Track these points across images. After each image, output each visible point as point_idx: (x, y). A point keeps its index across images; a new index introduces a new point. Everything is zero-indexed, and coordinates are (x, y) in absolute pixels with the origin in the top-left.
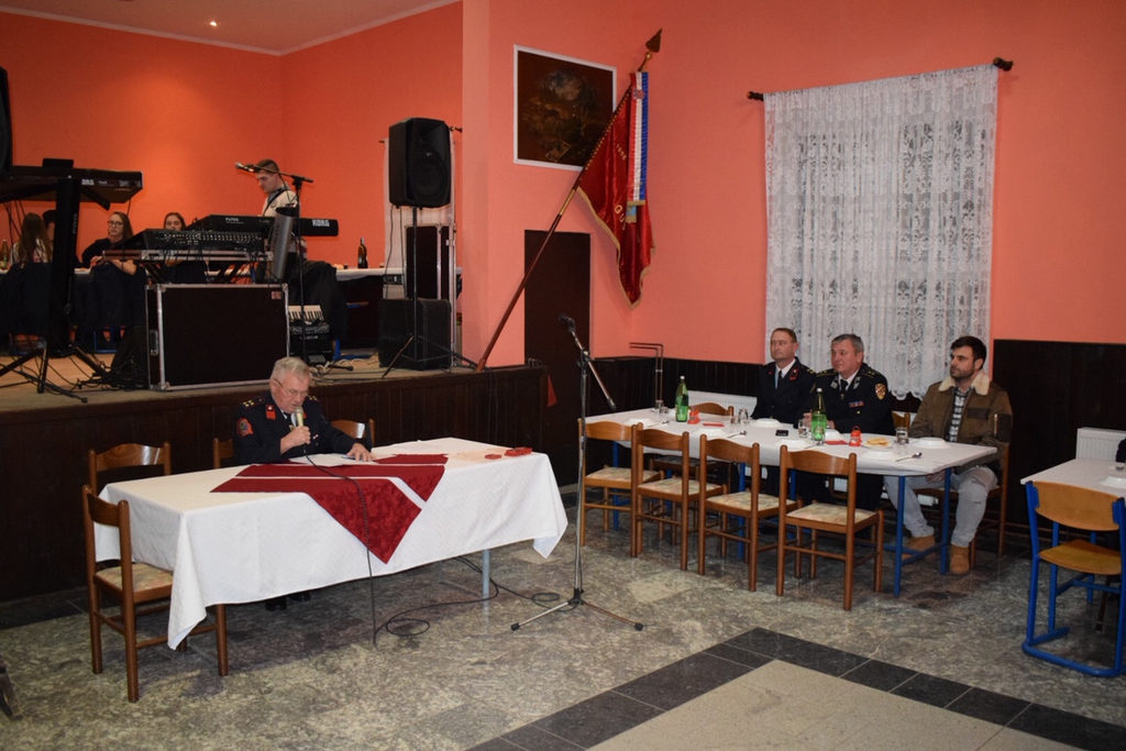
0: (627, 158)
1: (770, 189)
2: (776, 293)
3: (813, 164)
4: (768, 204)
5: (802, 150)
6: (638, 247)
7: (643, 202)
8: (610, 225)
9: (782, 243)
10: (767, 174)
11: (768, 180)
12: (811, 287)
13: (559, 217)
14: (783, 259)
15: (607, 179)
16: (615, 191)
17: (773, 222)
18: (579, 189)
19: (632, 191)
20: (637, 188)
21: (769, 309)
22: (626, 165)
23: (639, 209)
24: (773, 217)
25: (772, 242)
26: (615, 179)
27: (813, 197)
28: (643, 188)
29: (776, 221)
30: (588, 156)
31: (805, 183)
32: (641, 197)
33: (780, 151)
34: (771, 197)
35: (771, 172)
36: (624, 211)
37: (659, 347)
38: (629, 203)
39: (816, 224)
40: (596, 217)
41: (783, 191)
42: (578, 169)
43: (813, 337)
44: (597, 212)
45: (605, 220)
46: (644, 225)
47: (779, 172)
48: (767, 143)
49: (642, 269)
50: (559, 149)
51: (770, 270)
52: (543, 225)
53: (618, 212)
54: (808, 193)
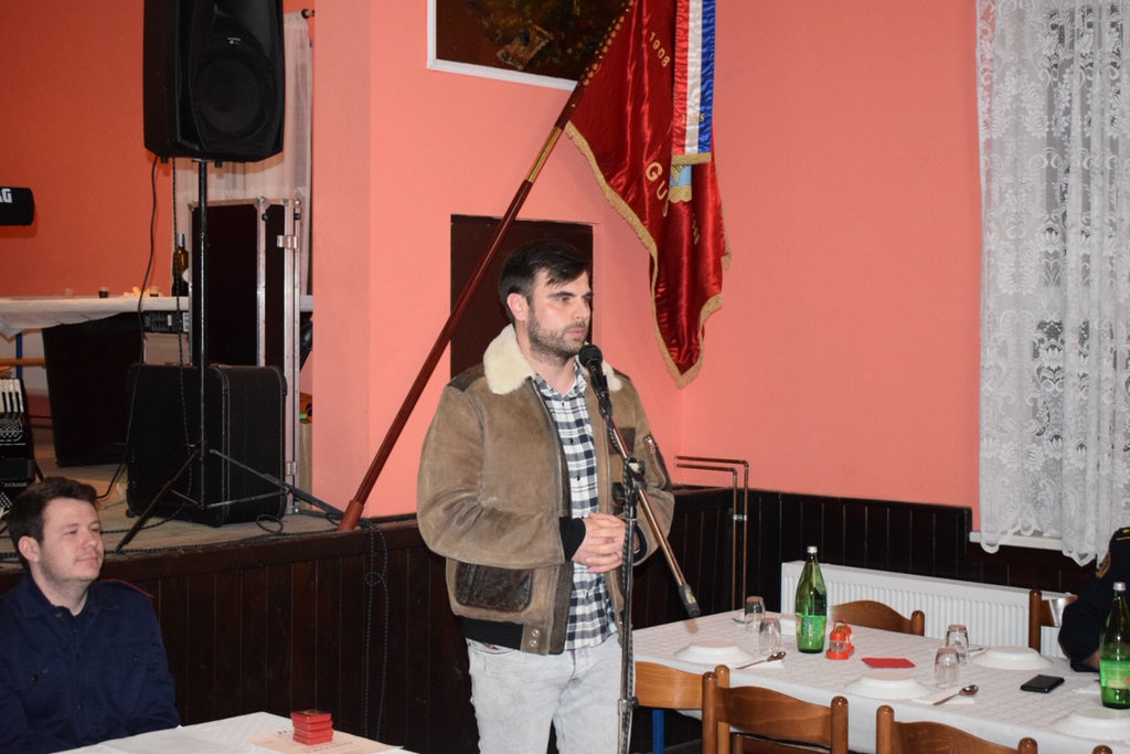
0: (672, 63)
1: (987, 124)
2: (1003, 352)
3: (1089, 68)
4: (983, 158)
5: (1061, 40)
6: (696, 252)
7: (706, 158)
8: (636, 206)
9: (1017, 242)
10: (980, 91)
11: (982, 106)
12: (1082, 340)
13: (526, 187)
14: (1017, 278)
15: (629, 108)
16: (648, 133)
17: (995, 197)
18: (570, 128)
19: (683, 135)
20: (692, 128)
21: (987, 387)
22: (670, 77)
23: (698, 172)
24: (994, 186)
25: (991, 241)
26: (645, 108)
27: (1087, 143)
28: (706, 127)
29: (1002, 195)
30: (589, 58)
31: (1067, 112)
32: (702, 146)
33: (1009, 42)
34: (989, 142)
35: (989, 88)
36: (666, 176)
37: (740, 468)
38: (676, 159)
39: (1095, 201)
40: (607, 188)
41: (1017, 129)
42: (569, 86)
43: (1092, 451)
44: (608, 179)
45: (624, 195)
46: (710, 205)
47: (1009, 87)
48: (980, 25)
49: (704, 299)
50: (527, 41)
51: (989, 301)
52: (491, 204)
53: (655, 177)
54: (1076, 132)
